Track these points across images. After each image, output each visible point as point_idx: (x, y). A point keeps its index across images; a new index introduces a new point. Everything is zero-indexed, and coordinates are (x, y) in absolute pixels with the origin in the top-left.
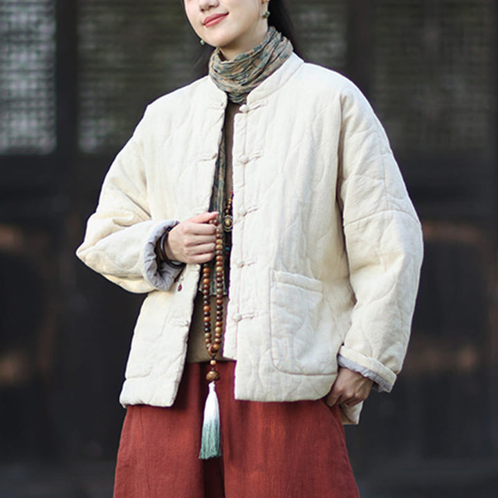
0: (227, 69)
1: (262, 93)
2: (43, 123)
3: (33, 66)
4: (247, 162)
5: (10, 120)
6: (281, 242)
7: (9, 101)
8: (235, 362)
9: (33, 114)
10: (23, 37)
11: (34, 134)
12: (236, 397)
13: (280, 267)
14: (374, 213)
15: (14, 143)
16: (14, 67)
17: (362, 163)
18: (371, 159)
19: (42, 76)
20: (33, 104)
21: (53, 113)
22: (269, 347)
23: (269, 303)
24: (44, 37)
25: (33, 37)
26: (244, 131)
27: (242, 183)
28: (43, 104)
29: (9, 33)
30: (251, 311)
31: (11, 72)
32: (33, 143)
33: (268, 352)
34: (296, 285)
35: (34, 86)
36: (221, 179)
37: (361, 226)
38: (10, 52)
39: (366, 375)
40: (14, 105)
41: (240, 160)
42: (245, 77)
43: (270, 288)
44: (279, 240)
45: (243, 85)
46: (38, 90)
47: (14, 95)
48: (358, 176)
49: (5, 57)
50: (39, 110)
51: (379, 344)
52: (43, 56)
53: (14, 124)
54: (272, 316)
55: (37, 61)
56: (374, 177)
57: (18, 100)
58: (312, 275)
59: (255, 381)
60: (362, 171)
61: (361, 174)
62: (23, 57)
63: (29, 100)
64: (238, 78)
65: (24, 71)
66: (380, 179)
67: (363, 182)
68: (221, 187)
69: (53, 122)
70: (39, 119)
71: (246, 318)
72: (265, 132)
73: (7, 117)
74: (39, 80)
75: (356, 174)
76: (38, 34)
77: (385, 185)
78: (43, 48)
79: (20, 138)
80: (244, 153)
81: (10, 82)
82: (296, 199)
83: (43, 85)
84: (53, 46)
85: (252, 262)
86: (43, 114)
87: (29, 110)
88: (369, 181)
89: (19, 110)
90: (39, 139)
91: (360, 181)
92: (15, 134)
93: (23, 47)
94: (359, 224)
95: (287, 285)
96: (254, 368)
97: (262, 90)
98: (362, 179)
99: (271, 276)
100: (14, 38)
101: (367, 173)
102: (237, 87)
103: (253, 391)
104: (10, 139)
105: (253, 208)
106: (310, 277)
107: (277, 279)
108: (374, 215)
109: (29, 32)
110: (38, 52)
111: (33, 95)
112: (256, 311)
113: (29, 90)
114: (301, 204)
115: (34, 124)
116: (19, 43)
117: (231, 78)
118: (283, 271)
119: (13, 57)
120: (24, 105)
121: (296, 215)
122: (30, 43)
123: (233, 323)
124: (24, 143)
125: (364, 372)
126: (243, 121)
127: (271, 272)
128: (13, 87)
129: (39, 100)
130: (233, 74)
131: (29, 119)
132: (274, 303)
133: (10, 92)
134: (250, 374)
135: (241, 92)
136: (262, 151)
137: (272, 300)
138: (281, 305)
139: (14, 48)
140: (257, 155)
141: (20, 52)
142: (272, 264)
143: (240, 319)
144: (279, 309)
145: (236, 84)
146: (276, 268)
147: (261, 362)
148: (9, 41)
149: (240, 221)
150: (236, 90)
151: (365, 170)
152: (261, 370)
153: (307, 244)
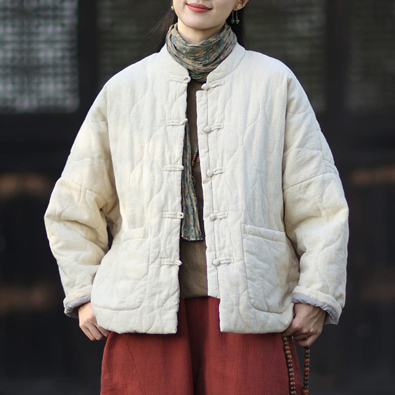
0: (192, 50)
1: (220, 74)
2: (68, 86)
3: (58, 38)
4: (210, 131)
5: (39, 83)
6: (247, 201)
7: (39, 67)
8: (219, 300)
9: (59, 79)
10: (50, 13)
11: (60, 96)
12: (221, 330)
13: (249, 222)
14: (315, 176)
15: (43, 103)
16: (42, 38)
17: (303, 139)
18: (310, 135)
19: (66, 45)
20: (59, 70)
21: (76, 78)
22: (247, 288)
23: (243, 251)
24: (68, 13)
25: (58, 12)
26: (206, 105)
27: (206, 150)
28: (67, 70)
29: (38, 9)
30: (228, 257)
31: (39, 42)
32: (60, 103)
33: (245, 293)
34: (263, 237)
35: (59, 54)
36: (188, 144)
37: (302, 188)
38: (38, 26)
39: (325, 309)
40: (43, 71)
41: (205, 130)
42: (206, 59)
43: (243, 238)
44: (245, 200)
45: (204, 66)
46: (63, 58)
47: (42, 62)
48: (299, 149)
49: (34, 30)
50: (64, 74)
51: (333, 283)
52: (67, 29)
53: (42, 87)
54: (246, 262)
55: (62, 33)
56: (313, 149)
57: (46, 66)
58: (277, 228)
59: (237, 317)
60: (302, 145)
61: (301, 148)
62: (50, 29)
63: (55, 66)
64: (200, 59)
65: (51, 42)
66: (318, 149)
67: (304, 154)
68: (189, 151)
69: (76, 86)
70: (64, 83)
71: (224, 264)
72: (224, 108)
73: (36, 81)
74: (63, 49)
75: (298, 147)
76: (62, 9)
77: (323, 154)
78: (67, 22)
79: (48, 99)
80: (207, 125)
81: (38, 50)
82: (255, 168)
83: (67, 54)
84: (75, 20)
85: (224, 216)
86: (67, 78)
87: (55, 75)
88: (309, 153)
89: (46, 75)
90: (64, 99)
91: (300, 153)
92: (43, 96)
93: (50, 21)
94: (300, 187)
95: (256, 237)
96: (236, 305)
97: (220, 71)
98: (302, 152)
99: (242, 229)
100: (42, 13)
101: (307, 145)
102: (199, 67)
103: (236, 325)
104: (39, 100)
105: (219, 171)
106: (276, 230)
107: (248, 232)
108: (315, 178)
109: (55, 8)
110: (63, 25)
111: (59, 62)
112: (232, 258)
113: (55, 58)
114: (259, 171)
115: (60, 87)
116: (46, 18)
117: (194, 58)
118: (251, 225)
119: (41, 29)
120: (51, 70)
121: (256, 180)
122: (55, 17)
123: (213, 267)
124: (51, 103)
125: (324, 307)
126: (204, 97)
127: (242, 226)
128: (42, 55)
129: (64, 66)
130: (197, 55)
131: (56, 83)
132: (247, 251)
133: (38, 59)
134: (232, 311)
135: (203, 71)
136: (222, 124)
137: (244, 250)
138: (253, 254)
139: (42, 22)
140: (219, 127)
141: (47, 25)
142: (242, 219)
143: (219, 264)
144: (251, 256)
145: (198, 64)
146: (245, 222)
147: (241, 301)
148: (38, 16)
149: (208, 181)
150: (198, 69)
151: (305, 144)
152: (241, 307)
153: (268, 202)
